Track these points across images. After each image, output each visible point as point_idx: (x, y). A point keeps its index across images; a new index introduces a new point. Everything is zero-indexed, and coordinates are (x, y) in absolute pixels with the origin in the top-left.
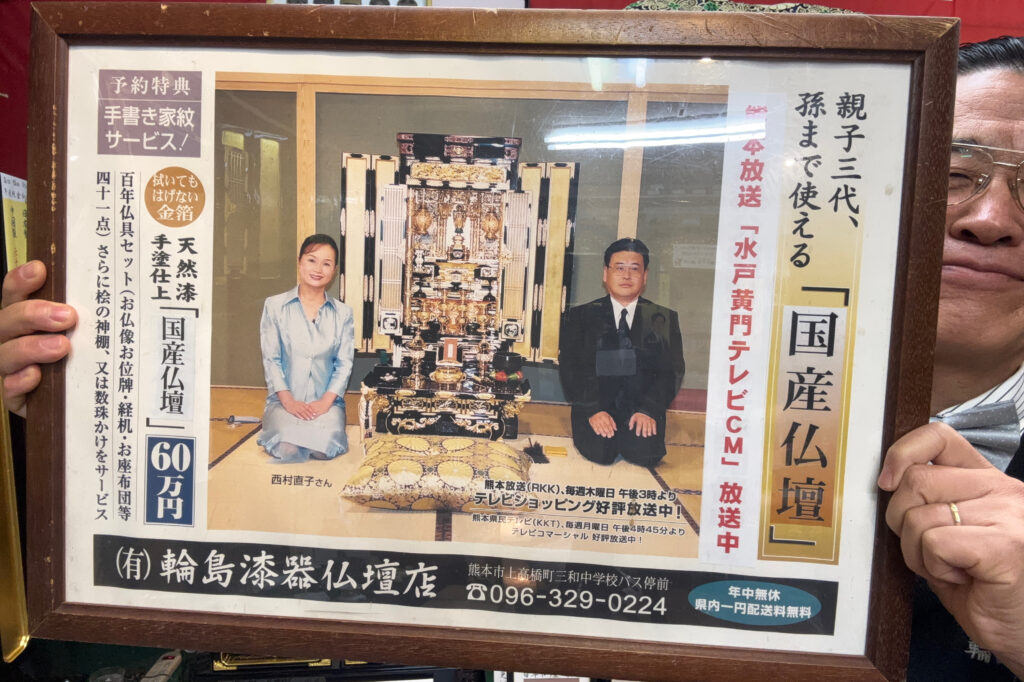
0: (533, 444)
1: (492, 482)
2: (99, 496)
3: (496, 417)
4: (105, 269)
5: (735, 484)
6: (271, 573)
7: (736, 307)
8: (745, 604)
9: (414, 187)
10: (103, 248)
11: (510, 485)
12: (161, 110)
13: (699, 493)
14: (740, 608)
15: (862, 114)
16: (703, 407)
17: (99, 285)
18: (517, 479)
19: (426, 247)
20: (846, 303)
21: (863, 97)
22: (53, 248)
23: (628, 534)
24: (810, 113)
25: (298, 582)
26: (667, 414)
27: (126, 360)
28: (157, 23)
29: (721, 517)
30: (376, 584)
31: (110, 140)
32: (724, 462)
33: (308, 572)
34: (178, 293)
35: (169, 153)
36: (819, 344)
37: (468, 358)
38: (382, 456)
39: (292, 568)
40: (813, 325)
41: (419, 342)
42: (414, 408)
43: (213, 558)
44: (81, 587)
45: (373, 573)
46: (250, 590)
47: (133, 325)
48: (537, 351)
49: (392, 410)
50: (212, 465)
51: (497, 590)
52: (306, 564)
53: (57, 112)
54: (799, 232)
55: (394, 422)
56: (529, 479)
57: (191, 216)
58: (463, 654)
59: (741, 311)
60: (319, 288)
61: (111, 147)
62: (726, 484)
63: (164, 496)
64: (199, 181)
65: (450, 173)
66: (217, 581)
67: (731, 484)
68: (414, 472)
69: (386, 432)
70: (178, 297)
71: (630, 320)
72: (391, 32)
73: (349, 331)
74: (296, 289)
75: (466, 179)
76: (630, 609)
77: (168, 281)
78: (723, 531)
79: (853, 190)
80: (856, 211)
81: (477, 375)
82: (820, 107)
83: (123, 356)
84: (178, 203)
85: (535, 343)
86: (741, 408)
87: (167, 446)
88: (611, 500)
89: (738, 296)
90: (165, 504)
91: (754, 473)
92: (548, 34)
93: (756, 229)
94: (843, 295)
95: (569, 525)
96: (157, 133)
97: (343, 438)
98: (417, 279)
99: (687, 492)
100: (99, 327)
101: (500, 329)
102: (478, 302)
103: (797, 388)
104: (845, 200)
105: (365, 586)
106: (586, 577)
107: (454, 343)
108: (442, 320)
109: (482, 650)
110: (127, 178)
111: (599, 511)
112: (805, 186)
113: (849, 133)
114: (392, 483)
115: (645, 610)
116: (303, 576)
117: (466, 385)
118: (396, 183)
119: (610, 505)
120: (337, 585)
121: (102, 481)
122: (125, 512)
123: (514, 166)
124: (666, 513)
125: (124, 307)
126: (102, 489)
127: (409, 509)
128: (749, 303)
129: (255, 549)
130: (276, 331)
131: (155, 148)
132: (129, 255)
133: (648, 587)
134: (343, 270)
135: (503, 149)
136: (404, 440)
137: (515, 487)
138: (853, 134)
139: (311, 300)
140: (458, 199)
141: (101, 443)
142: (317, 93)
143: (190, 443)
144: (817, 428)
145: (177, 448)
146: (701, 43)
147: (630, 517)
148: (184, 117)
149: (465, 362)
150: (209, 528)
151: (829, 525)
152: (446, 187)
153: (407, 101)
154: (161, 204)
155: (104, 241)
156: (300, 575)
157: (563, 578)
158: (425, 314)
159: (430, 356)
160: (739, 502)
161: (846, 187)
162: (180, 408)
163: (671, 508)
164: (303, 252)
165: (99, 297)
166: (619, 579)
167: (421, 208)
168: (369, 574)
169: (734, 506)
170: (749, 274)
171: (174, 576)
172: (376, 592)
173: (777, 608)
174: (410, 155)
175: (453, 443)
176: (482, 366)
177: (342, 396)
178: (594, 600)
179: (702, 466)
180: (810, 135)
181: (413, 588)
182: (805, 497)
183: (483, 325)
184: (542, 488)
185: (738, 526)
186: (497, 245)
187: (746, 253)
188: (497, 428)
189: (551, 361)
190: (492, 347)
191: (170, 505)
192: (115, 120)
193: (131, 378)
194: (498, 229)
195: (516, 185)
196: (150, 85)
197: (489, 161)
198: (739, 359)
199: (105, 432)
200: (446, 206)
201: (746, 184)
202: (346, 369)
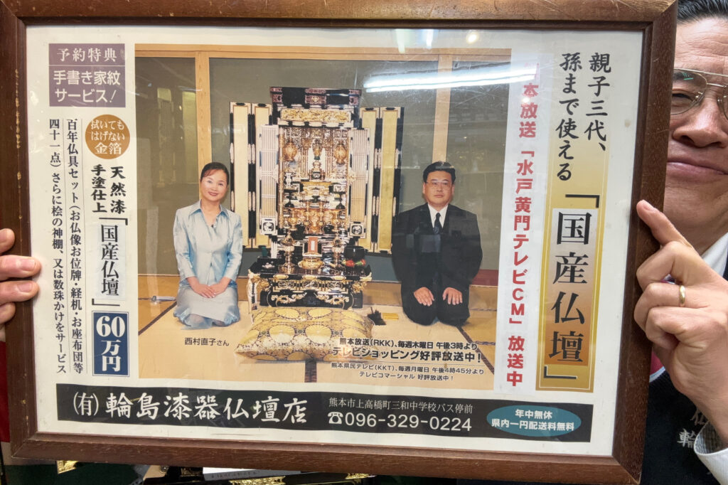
0: (374, 312)
1: (345, 339)
2: (59, 356)
3: (347, 293)
4: (57, 191)
5: (519, 337)
6: (186, 408)
8: (527, 422)
9: (284, 127)
10: (55, 175)
11: (358, 341)
12: (95, 73)
13: (494, 344)
14: (524, 425)
15: (607, 68)
16: (495, 282)
17: (54, 203)
18: (363, 337)
19: (293, 171)
20: (597, 206)
21: (608, 55)
22: (19, 176)
23: (443, 375)
24: (570, 68)
25: (206, 414)
26: (470, 288)
27: (76, 257)
28: (90, 8)
29: (510, 360)
30: (263, 414)
31: (58, 96)
32: (511, 321)
33: (213, 407)
34: (113, 207)
35: (102, 104)
36: (578, 236)
37: (326, 251)
38: (265, 322)
39: (201, 404)
40: (574, 222)
41: (290, 240)
42: (287, 287)
43: (144, 399)
44: (48, 420)
45: (260, 406)
46: (172, 421)
47: (80, 231)
48: (376, 245)
49: (271, 289)
50: (140, 333)
51: (350, 416)
52: (212, 401)
53: (19, 75)
54: (563, 155)
55: (273, 298)
56: (371, 337)
57: (120, 151)
58: (326, 462)
59: (522, 213)
60: (217, 201)
61: (59, 101)
62: (513, 337)
64: (125, 125)
65: (309, 116)
67: (516, 337)
68: (290, 334)
69: (266, 305)
70: (112, 211)
71: (442, 221)
72: (265, 11)
73: (238, 233)
74: (199, 202)
75: (322, 120)
76: (445, 427)
77: (104, 199)
78: (511, 370)
79: (602, 123)
80: (604, 139)
81: (333, 262)
82: (578, 64)
83: (73, 254)
84: (110, 141)
85: (374, 238)
86: (523, 283)
87: (107, 319)
88: (431, 350)
89: (520, 202)
90: (108, 361)
91: (532, 327)
92: (380, 12)
93: (532, 153)
94: (595, 200)
95: (401, 369)
97: (236, 310)
98: (288, 194)
99: (485, 343)
100: (54, 233)
101: (349, 229)
102: (332, 210)
103: (562, 267)
104: (596, 131)
105: (254, 416)
106: (414, 405)
107: (315, 240)
108: (306, 224)
109: (340, 459)
110: (72, 124)
111: (422, 358)
112: (568, 121)
113: (599, 82)
114: (272, 342)
115: (457, 428)
116: (210, 410)
118: (270, 124)
119: (430, 354)
120: (235, 416)
121: (61, 345)
122: (79, 367)
123: (356, 110)
124: (470, 358)
125: (73, 219)
126: (61, 351)
127: (285, 360)
128: (528, 207)
129: (175, 392)
130: (185, 234)
131: (92, 101)
132: (75, 180)
133: (458, 411)
134: (233, 189)
135: (348, 97)
136: (281, 311)
137: (362, 343)
138: (602, 83)
139: (210, 211)
140: (316, 135)
141: (59, 318)
142: (210, 58)
143: (125, 317)
144: (577, 295)
145: (115, 320)
146: (492, 18)
147: (445, 362)
148: (113, 78)
149: (324, 254)
150: (140, 377)
151: (586, 364)
152: (307, 127)
153: (276, 63)
154: (98, 142)
155: (56, 170)
156: (207, 409)
158: (293, 219)
159: (298, 250)
160: (522, 350)
161: (597, 122)
162: (116, 291)
163: (473, 355)
164: (203, 175)
165: (54, 210)
166: (437, 406)
167: (289, 142)
168: (257, 407)
169: (518, 353)
170: (527, 186)
171: (116, 412)
172: (263, 420)
173: (550, 424)
174: (280, 103)
175: (316, 312)
176: (336, 256)
177: (234, 280)
178: (420, 421)
179: (495, 324)
180: (570, 84)
181: (289, 417)
182: (569, 345)
183: (336, 226)
184: (381, 343)
185: (521, 367)
186: (345, 168)
187: (525, 171)
188: (348, 301)
189: (386, 252)
190: (343, 242)
191: (111, 362)
192: (62, 81)
193: (80, 270)
194: (346, 157)
195: (358, 124)
196: (87, 55)
197: (337, 106)
198: (521, 247)
199: (62, 310)
200: (307, 140)
201: (525, 121)
202: (236, 261)
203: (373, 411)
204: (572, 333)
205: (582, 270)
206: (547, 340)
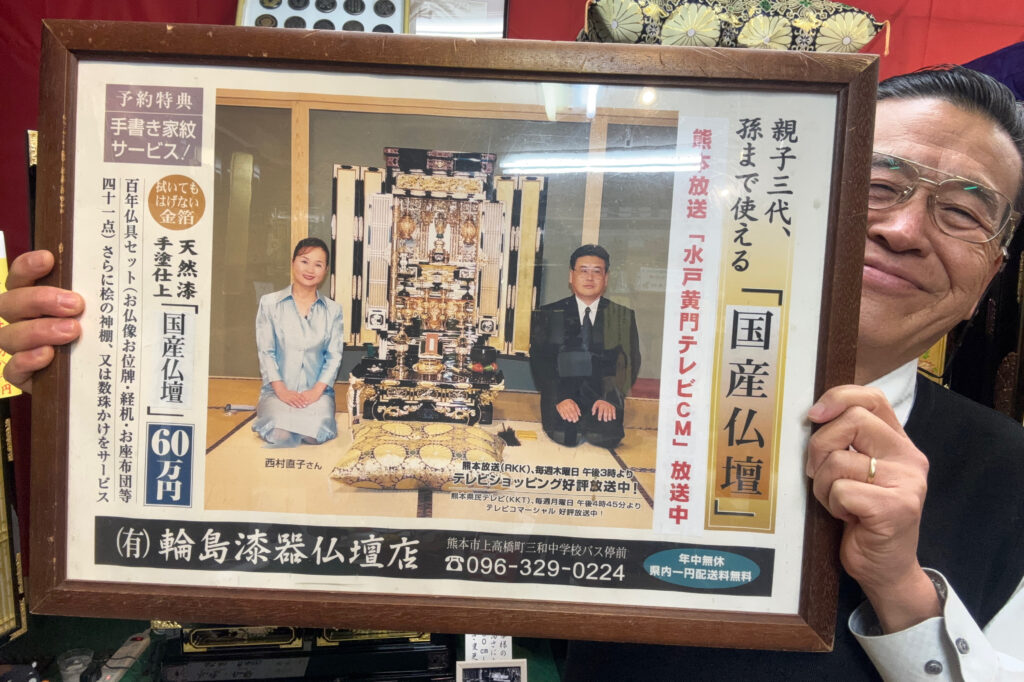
0: (506, 428)
1: (469, 463)
2: (100, 480)
3: (473, 405)
4: (109, 268)
5: (685, 463)
6: (264, 550)
7: (685, 306)
8: (693, 570)
9: (400, 196)
10: (107, 249)
11: (486, 466)
12: (164, 123)
13: (653, 471)
14: (689, 573)
15: (793, 137)
16: (655, 394)
17: (103, 283)
18: (492, 461)
19: (408, 250)
20: (780, 303)
21: (794, 122)
22: (61, 248)
23: (591, 509)
24: (749, 136)
25: (289, 557)
26: (625, 401)
27: (129, 353)
28: (163, 42)
29: (672, 492)
30: (362, 557)
31: (115, 149)
32: (675, 443)
33: (299, 548)
34: (179, 291)
35: (172, 161)
36: (757, 339)
37: (448, 351)
38: (369, 440)
39: (284, 544)
40: (751, 322)
41: (403, 337)
42: (398, 396)
43: (210, 537)
44: (82, 564)
45: (359, 547)
46: (244, 565)
47: (135, 320)
48: (510, 345)
50: (208, 451)
51: (473, 561)
52: (297, 540)
53: (66, 121)
54: (739, 240)
55: (380, 409)
56: (502, 460)
57: (192, 219)
58: (442, 619)
59: (690, 310)
60: (313, 286)
61: (117, 156)
62: (677, 462)
63: (163, 479)
64: (200, 190)
65: (431, 185)
66: (213, 557)
67: (681, 463)
68: (399, 455)
69: (372, 419)
70: (179, 295)
71: (592, 317)
72: (380, 56)
73: (338, 326)
74: (290, 287)
75: (447, 189)
76: (593, 576)
77: (169, 280)
78: (674, 504)
79: (786, 204)
80: (788, 222)
81: (456, 366)
82: (758, 131)
83: (126, 349)
85: (509, 337)
86: (690, 395)
87: (166, 433)
88: (575, 478)
89: (687, 296)
90: (165, 487)
91: (700, 454)
92: (521, 62)
93: (702, 237)
94: (777, 295)
95: (538, 501)
96: (160, 144)
97: (332, 424)
98: (402, 280)
99: (643, 470)
100: (102, 322)
101: (477, 325)
102: (457, 301)
103: (738, 377)
105: (352, 560)
106: (554, 548)
107: (434, 337)
108: (424, 317)
109: (459, 615)
110: (132, 185)
111: (565, 488)
112: (744, 199)
113: (783, 154)
114: (377, 465)
115: (607, 576)
116: (294, 552)
118: (383, 192)
119: (575, 483)
120: (326, 560)
121: (104, 466)
122: (126, 495)
123: (490, 179)
124: (624, 489)
125: (127, 304)
126: (104, 474)
127: (393, 489)
128: (697, 303)
129: (248, 528)
130: (270, 326)
131: (159, 157)
132: (133, 256)
133: (608, 555)
134: (333, 271)
135: (480, 163)
136: (389, 426)
137: (490, 468)
138: (786, 155)
139: (303, 298)
140: (439, 208)
141: (103, 430)
142: (310, 110)
143: (189, 430)
144: (756, 412)
145: (176, 435)
146: (656, 74)
147: (592, 493)
148: (186, 129)
149: (445, 355)
150: (206, 508)
151: (766, 497)
152: (428, 197)
153: (392, 119)
154: (164, 209)
155: (109, 243)
156: (290, 550)
157: (533, 550)
158: (408, 311)
159: (413, 350)
160: (688, 478)
161: (780, 201)
162: (179, 396)
163: (628, 485)
164: (296, 254)
165: (103, 293)
166: (583, 549)
168: (355, 549)
169: (683, 482)
170: (696, 277)
171: (172, 554)
172: (363, 565)
173: (721, 572)
174: (396, 168)
175: (434, 428)
176: (461, 358)
177: (332, 386)
178: (560, 568)
179: (655, 446)
180: (749, 156)
181: (396, 562)
182: (745, 474)
183: (462, 321)
184: (515, 468)
185: (687, 500)
186: (474, 249)
187: (693, 259)
188: (473, 414)
189: (523, 354)
190: (470, 341)
191: (169, 488)
192: (121, 131)
193: (133, 369)
194: (475, 235)
195: (492, 196)
196: (154, 99)
197: (466, 174)
198: (688, 352)
199: (107, 420)
200: (428, 214)
201: (694, 198)
202: (335, 362)
203: (503, 554)
205: (761, 382)
206: (718, 466)
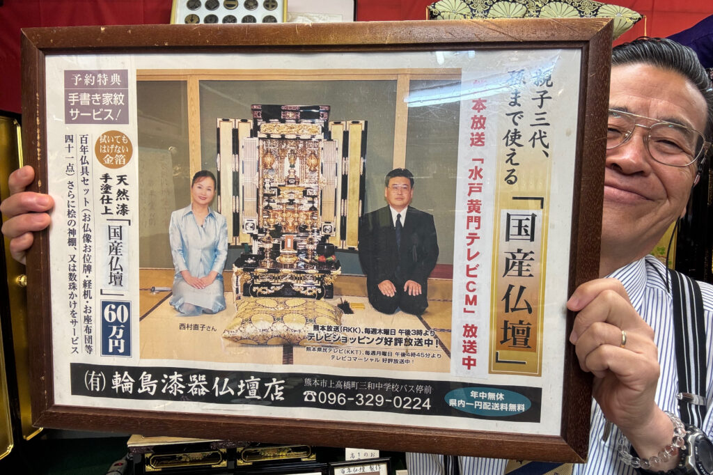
0: (343, 302)
1: (318, 326)
2: (73, 339)
3: (319, 285)
4: (72, 196)
5: (473, 325)
6: (180, 386)
7: (470, 211)
8: (481, 403)
9: (263, 139)
10: (70, 183)
11: (329, 328)
12: (103, 95)
13: (450, 331)
14: (478, 405)
15: (549, 83)
16: (450, 275)
17: (69, 206)
18: (334, 324)
19: (272, 177)
20: (542, 207)
22: (40, 183)
23: (405, 358)
26: (428, 281)
27: (87, 253)
28: (99, 39)
29: (464, 346)
30: (246, 392)
31: (72, 115)
32: (465, 311)
33: (203, 385)
34: (118, 210)
35: (109, 122)
36: (525, 234)
37: (301, 248)
38: (247, 311)
39: (194, 382)
40: (520, 221)
41: (269, 238)
42: (267, 280)
43: (144, 377)
44: (64, 395)
45: (244, 385)
46: (168, 397)
47: (90, 231)
48: (344, 242)
49: (253, 281)
50: (141, 319)
51: (322, 395)
52: (202, 380)
53: (39, 97)
54: (510, 161)
55: (255, 289)
56: (341, 324)
57: (124, 161)
58: (301, 435)
59: (474, 214)
60: (206, 204)
61: (73, 119)
63: (112, 338)
64: (129, 140)
65: (285, 130)
66: (147, 391)
67: (470, 325)
68: (269, 321)
69: (249, 296)
70: (118, 213)
71: (402, 221)
72: (245, 40)
73: (224, 232)
74: (191, 205)
75: (296, 133)
76: (407, 406)
77: (111, 203)
78: (466, 355)
79: (545, 133)
80: (547, 147)
81: (307, 258)
82: (522, 80)
83: (85, 251)
84: (116, 153)
85: (343, 237)
86: (475, 276)
87: (113, 307)
88: (393, 337)
89: (472, 204)
90: (114, 343)
91: (484, 318)
93: (482, 160)
94: (540, 201)
95: (367, 353)
97: (223, 300)
98: (267, 198)
99: (442, 330)
100: (69, 233)
101: (321, 228)
102: (306, 211)
103: (511, 262)
104: (539, 140)
105: (239, 394)
106: (379, 386)
107: (291, 238)
108: (283, 224)
109: (315, 432)
110: (84, 139)
111: (386, 343)
112: (513, 131)
113: (542, 96)
114: (254, 328)
115: (417, 407)
116: (201, 388)
117: (300, 265)
118: (251, 137)
119: (393, 340)
120: (222, 393)
121: (74, 329)
122: (89, 349)
123: (326, 124)
124: (429, 344)
125: (84, 220)
126: (75, 334)
127: (265, 345)
128: (479, 208)
129: (170, 371)
130: (179, 233)
131: (101, 119)
132: (86, 187)
133: (419, 391)
134: (219, 193)
135: (319, 113)
136: (261, 301)
137: (333, 330)
138: (544, 96)
139: (200, 213)
140: (291, 146)
141: (73, 306)
142: (200, 81)
143: (128, 305)
144: (525, 288)
145: (120, 308)
147: (406, 347)
148: (118, 99)
149: (299, 250)
151: (535, 351)
152: (283, 139)
153: (255, 84)
154: (106, 154)
155: (70, 179)
156: (198, 386)
157: (364, 387)
158: (272, 220)
159: (276, 247)
160: (476, 337)
161: (540, 131)
162: (121, 282)
163: (432, 341)
164: (194, 182)
165: (69, 213)
166: (400, 387)
167: (267, 152)
168: (241, 386)
169: (472, 339)
170: (478, 189)
171: (120, 388)
172: (247, 397)
173: (502, 405)
174: (260, 119)
175: (292, 302)
176: (310, 252)
177: (221, 273)
178: (384, 401)
179: (451, 313)
180: (516, 98)
181: (269, 395)
182: (518, 333)
183: (310, 226)
185: (475, 352)
186: (317, 175)
187: (476, 176)
188: (320, 292)
189: (354, 248)
190: (316, 240)
191: (116, 344)
192: (75, 102)
193: (90, 264)
194: (317, 165)
195: (328, 136)
196: (96, 78)
197: (310, 121)
198: (473, 245)
199: (75, 299)
200: (283, 150)
201: (475, 132)
202: (223, 257)
203: (343, 390)
204: (521, 322)
206: (497, 328)
